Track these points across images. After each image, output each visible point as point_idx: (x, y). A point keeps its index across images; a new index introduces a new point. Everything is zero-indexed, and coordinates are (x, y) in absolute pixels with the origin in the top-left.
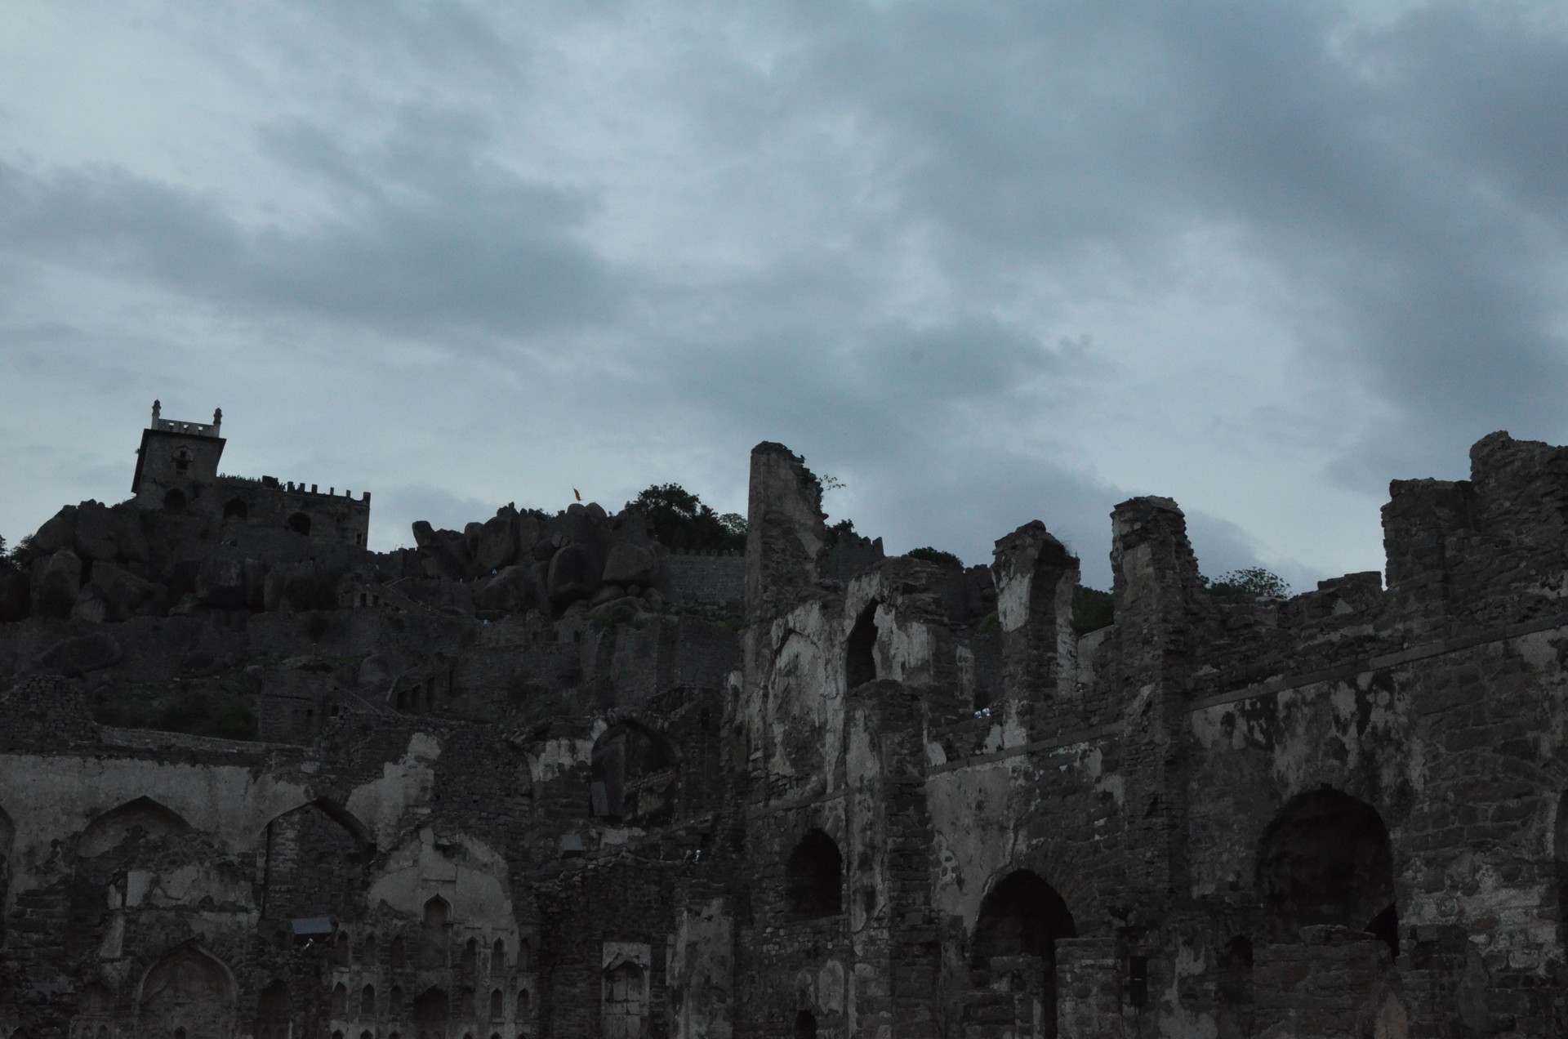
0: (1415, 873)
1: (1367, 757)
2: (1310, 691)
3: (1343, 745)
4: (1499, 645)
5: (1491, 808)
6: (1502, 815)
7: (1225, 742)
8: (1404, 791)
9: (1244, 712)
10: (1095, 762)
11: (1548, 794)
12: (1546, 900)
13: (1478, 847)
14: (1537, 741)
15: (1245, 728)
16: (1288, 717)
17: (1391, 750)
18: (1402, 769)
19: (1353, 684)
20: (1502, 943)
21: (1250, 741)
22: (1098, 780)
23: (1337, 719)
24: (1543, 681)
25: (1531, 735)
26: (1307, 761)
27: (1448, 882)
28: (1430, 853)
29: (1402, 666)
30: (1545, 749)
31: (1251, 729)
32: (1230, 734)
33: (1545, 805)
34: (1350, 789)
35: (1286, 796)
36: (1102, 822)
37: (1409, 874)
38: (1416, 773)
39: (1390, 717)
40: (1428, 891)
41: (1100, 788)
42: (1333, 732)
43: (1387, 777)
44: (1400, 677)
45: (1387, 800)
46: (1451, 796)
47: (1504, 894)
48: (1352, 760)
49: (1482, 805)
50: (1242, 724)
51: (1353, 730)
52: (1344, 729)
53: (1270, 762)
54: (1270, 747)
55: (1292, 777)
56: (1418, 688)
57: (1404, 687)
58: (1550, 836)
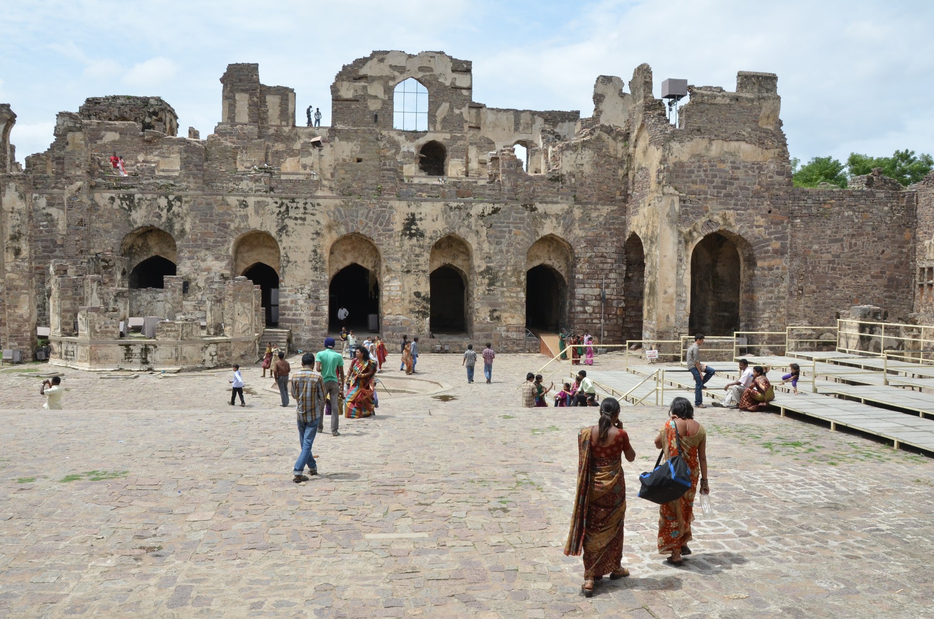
0: (185, 254)
1: (169, 220)
2: (149, 197)
3: (160, 215)
4: (221, 197)
5: (212, 240)
6: (216, 242)
7: (109, 206)
8: (183, 232)
9: (119, 197)
10: (42, 202)
11: (231, 238)
12: (228, 265)
13: (208, 249)
14: (229, 225)
15: (119, 203)
16: (139, 202)
17: (180, 219)
18: (182, 225)
19: (167, 197)
20: (212, 275)
21: (121, 207)
22: (44, 208)
23: (159, 207)
24: (234, 210)
25: (228, 223)
26: (145, 217)
27: (196, 258)
28: (190, 249)
29: (186, 196)
30: (232, 226)
31: (122, 204)
32: (112, 203)
33: (230, 241)
34: (162, 228)
35: (136, 226)
36: (45, 223)
37: (182, 254)
38: (188, 227)
39: (180, 209)
40: (189, 259)
41: (45, 211)
42: (157, 210)
43: (177, 227)
44: (184, 199)
45: (176, 233)
46: (199, 235)
47: (214, 262)
48: (164, 219)
49: (209, 239)
50: (118, 201)
51: (165, 211)
52: (162, 210)
53: (130, 215)
54: (130, 210)
55: (138, 221)
56: (191, 203)
57: (186, 202)
58: (231, 249)
